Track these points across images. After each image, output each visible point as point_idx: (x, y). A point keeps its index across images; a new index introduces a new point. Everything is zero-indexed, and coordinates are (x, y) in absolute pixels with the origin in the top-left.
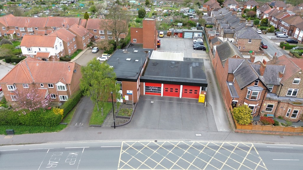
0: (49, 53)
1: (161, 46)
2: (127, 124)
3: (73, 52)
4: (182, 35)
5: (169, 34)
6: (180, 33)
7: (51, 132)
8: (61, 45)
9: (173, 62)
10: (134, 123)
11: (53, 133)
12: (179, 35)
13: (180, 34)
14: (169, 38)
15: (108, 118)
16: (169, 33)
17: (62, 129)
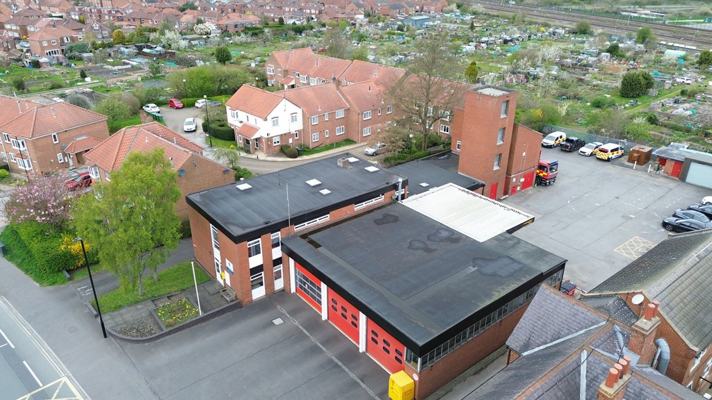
0: (256, 130)
1: (560, 183)
2: (138, 341)
3: (328, 142)
4: (680, 170)
5: (635, 155)
6: (672, 160)
7: (35, 280)
8: (294, 119)
9: (444, 234)
10: (152, 350)
11: (35, 283)
12: (669, 166)
13: (673, 163)
14: (628, 167)
15: (139, 307)
16: (638, 152)
17: (54, 283)
